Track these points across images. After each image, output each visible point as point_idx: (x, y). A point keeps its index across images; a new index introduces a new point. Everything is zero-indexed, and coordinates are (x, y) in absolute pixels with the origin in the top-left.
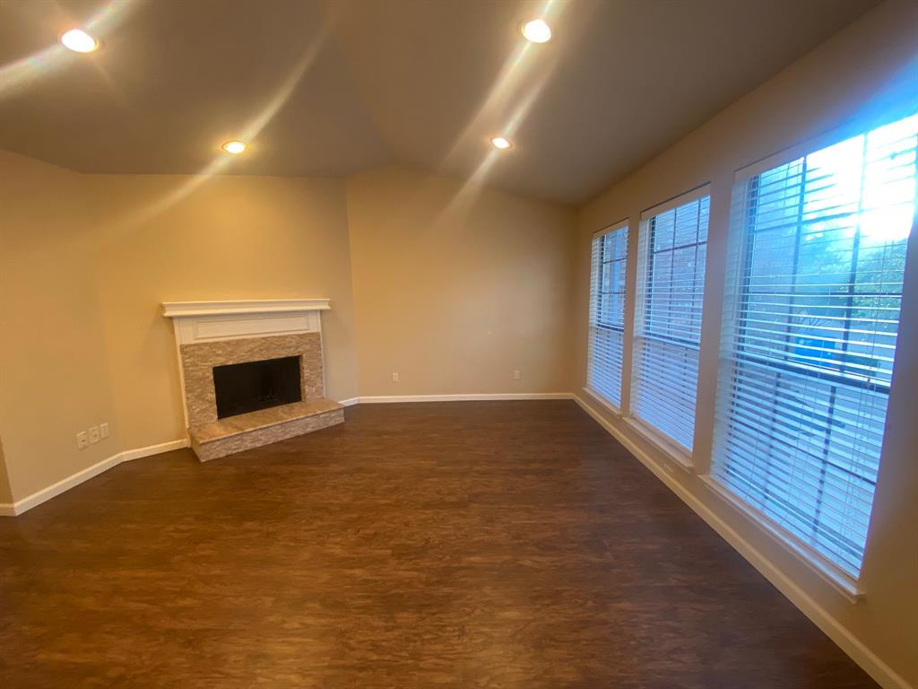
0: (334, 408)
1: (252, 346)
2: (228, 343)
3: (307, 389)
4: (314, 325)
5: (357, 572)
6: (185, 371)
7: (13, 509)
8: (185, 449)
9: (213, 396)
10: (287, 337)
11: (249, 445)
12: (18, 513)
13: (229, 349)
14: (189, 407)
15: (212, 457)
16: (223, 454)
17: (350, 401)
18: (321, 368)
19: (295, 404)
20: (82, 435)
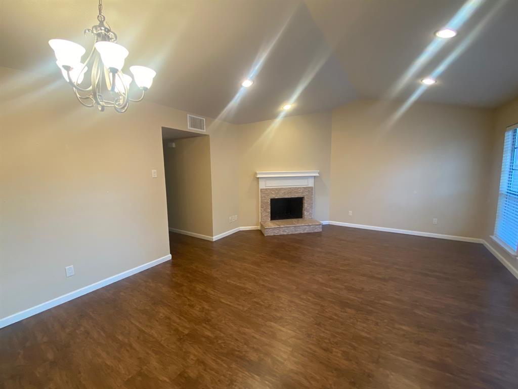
0: (318, 224)
1: (285, 191)
2: (276, 189)
3: (305, 213)
4: (311, 183)
5: (330, 290)
6: (261, 199)
7: (212, 239)
8: (259, 230)
9: (270, 210)
10: (298, 188)
11: (282, 233)
12: (214, 240)
13: (277, 192)
14: (261, 213)
15: (269, 235)
16: (272, 235)
17: (325, 222)
18: (312, 204)
19: (299, 219)
20: (230, 218)
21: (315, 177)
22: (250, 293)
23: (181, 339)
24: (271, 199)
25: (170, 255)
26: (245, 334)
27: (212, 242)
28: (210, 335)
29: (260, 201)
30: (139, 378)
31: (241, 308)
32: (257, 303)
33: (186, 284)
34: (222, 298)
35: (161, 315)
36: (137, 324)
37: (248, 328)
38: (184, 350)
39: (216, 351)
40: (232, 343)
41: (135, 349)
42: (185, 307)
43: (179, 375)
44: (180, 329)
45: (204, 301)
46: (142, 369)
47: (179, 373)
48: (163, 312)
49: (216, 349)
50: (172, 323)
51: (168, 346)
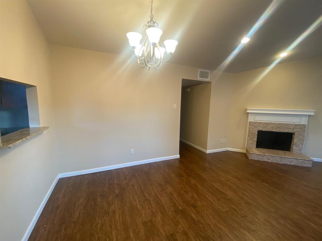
0: (307, 159)
1: (273, 125)
2: (265, 123)
3: (294, 148)
4: (304, 121)
8: (244, 153)
9: (256, 140)
10: (289, 124)
12: (207, 153)
13: (265, 125)
14: (248, 141)
15: (252, 159)
16: (256, 159)
17: (316, 159)
18: (304, 140)
19: (286, 152)
20: (221, 140)
21: (309, 116)
22: (229, 199)
23: (176, 211)
24: (259, 132)
25: (179, 155)
26: (220, 229)
27: (205, 154)
28: (195, 218)
29: (248, 131)
30: (150, 224)
31: (221, 208)
32: (235, 210)
33: (185, 177)
34: (207, 195)
35: (168, 190)
36: (155, 190)
37: (224, 227)
38: (177, 220)
39: (197, 231)
40: (210, 232)
41: (151, 205)
42: (182, 191)
43: (171, 234)
44: (177, 204)
45: (194, 192)
46: (152, 219)
47: (171, 233)
48: (170, 189)
49: (197, 230)
50: (173, 198)
51: (169, 213)
